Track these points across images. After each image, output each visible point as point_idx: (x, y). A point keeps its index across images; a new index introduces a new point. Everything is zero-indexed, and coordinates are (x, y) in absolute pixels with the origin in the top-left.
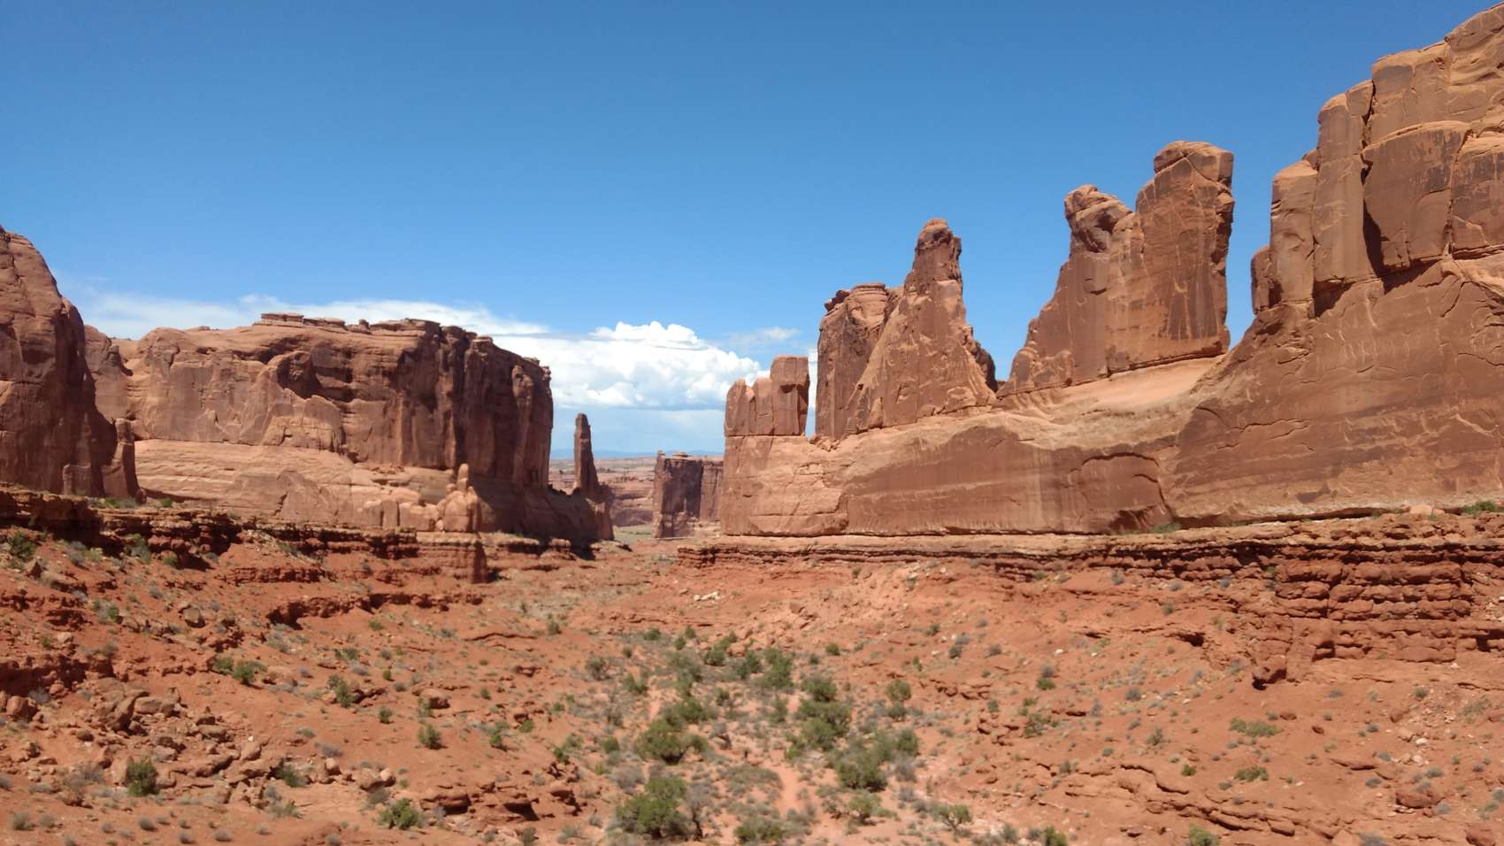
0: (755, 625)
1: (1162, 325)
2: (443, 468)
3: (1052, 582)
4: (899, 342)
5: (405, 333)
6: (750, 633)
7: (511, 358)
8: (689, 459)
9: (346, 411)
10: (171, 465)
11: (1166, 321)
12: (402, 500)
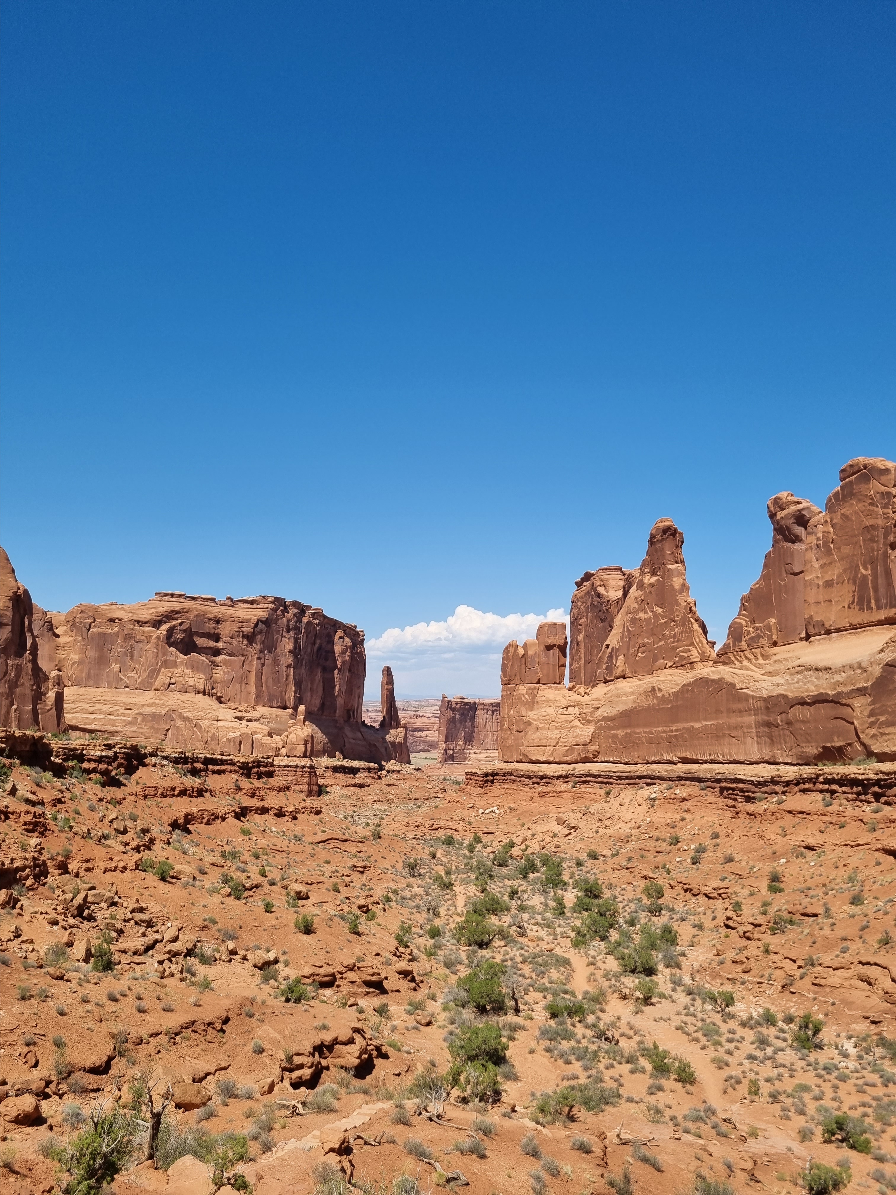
0: (529, 834)
1: (851, 600)
2: (285, 708)
3: (770, 804)
4: (637, 612)
5: (259, 606)
6: (525, 840)
7: (336, 625)
8: (466, 701)
9: (214, 664)
10: (86, 706)
11: (854, 596)
12: (256, 733)
